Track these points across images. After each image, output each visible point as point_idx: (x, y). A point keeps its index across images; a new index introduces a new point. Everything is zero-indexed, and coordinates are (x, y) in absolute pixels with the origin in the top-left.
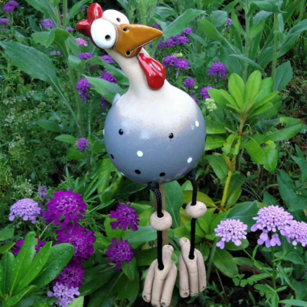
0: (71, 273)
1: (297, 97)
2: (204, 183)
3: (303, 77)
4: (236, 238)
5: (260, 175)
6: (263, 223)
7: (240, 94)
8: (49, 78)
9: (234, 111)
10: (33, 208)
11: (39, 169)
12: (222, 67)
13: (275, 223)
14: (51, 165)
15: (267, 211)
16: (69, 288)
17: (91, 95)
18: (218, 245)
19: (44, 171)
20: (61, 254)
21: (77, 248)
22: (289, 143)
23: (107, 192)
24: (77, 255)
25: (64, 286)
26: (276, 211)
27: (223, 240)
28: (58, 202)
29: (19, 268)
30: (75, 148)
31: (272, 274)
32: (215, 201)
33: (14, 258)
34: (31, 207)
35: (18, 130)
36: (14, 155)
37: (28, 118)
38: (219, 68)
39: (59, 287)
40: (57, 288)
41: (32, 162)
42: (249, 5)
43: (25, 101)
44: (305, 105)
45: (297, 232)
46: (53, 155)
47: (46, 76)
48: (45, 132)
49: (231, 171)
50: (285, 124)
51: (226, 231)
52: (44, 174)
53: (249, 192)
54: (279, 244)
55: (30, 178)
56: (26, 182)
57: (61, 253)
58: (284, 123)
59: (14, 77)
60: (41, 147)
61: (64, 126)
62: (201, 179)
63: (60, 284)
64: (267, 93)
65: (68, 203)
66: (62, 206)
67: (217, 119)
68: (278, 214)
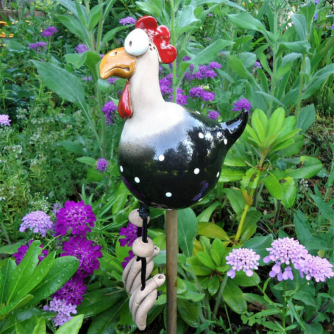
0: (71, 289)
1: (318, 144)
2: (220, 217)
3: (325, 125)
4: (248, 268)
5: (277, 215)
6: (277, 254)
7: (262, 128)
8: (77, 100)
9: (255, 145)
10: (45, 221)
11: (58, 189)
12: (247, 103)
13: (289, 256)
14: (70, 186)
15: (282, 243)
16: (67, 304)
17: (116, 118)
18: (229, 274)
19: (63, 191)
20: (65, 267)
21: (82, 261)
22: (307, 185)
23: (121, 214)
24: (81, 269)
25: (61, 302)
26: (290, 243)
27: (234, 268)
28: (67, 211)
29: (20, 277)
30: (94, 168)
31: (281, 311)
32: (229, 235)
33: (16, 267)
34: (42, 219)
35: (42, 149)
36: (35, 172)
37: (53, 139)
38: (244, 104)
39: (57, 302)
40: (54, 303)
41: (52, 181)
42: (278, 47)
43: (53, 122)
44: (325, 152)
45: (311, 266)
46: (74, 177)
47: (76, 98)
48: (69, 154)
49: (248, 204)
50: (306, 163)
51: (237, 259)
52: (63, 194)
53: (264, 230)
54: (292, 278)
55: (48, 196)
56: (43, 200)
57: (65, 265)
58: (304, 162)
59: (45, 99)
60: (62, 168)
61: (88, 149)
62: (218, 213)
63: (57, 299)
64: (289, 130)
65: (78, 214)
66: (71, 216)
67: (238, 152)
68: (293, 246)
